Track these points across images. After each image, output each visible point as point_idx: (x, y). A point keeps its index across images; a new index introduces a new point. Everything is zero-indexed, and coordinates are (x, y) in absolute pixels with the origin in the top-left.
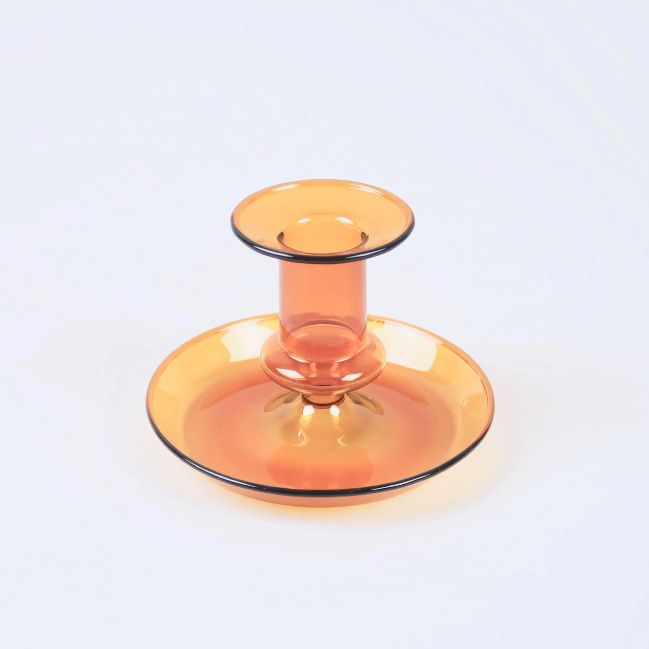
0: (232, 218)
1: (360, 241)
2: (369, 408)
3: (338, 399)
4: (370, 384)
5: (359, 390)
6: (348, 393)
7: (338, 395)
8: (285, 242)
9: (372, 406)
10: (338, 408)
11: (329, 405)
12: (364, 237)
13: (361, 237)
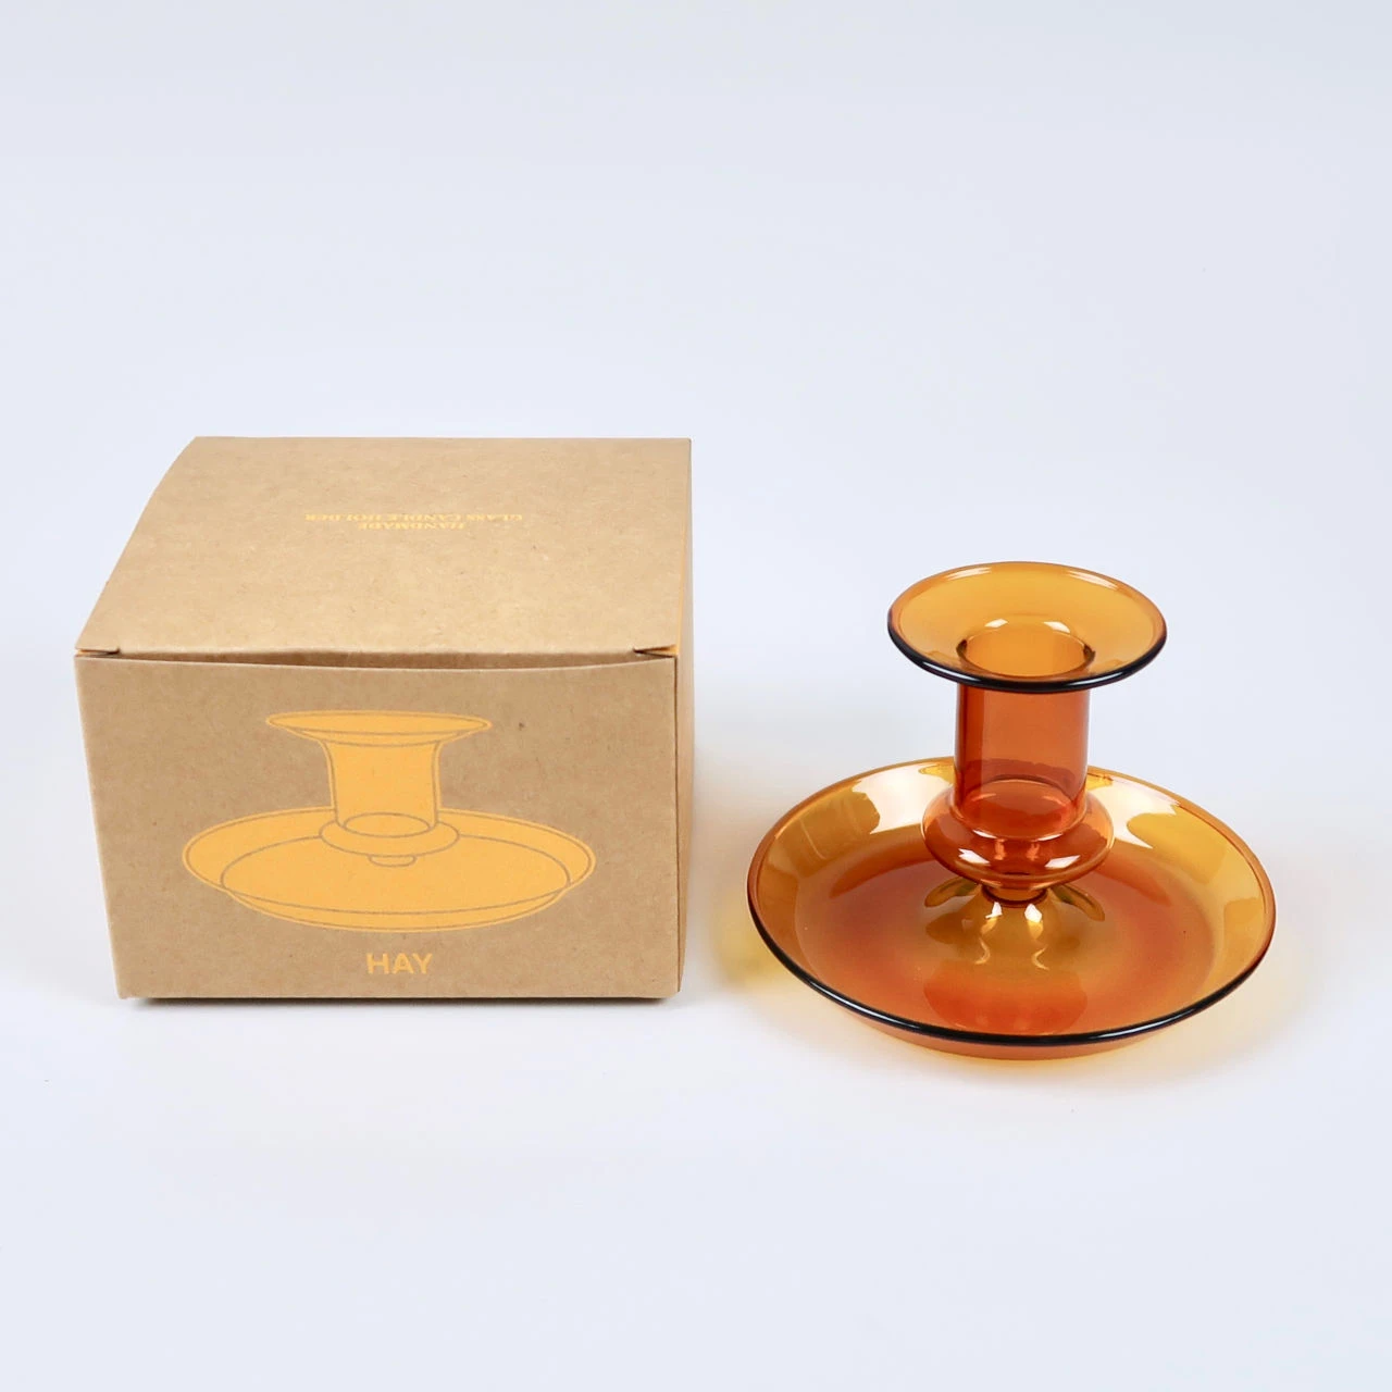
0: (890, 615)
1: (1081, 659)
2: (1084, 911)
3: (1038, 894)
4: (1092, 873)
5: (1073, 882)
6: (1052, 887)
7: (1038, 890)
8: (967, 656)
9: (1088, 906)
10: (1038, 908)
11: (1025, 904)
12: (1089, 653)
13: (1082, 653)
